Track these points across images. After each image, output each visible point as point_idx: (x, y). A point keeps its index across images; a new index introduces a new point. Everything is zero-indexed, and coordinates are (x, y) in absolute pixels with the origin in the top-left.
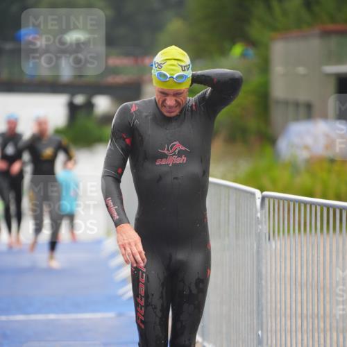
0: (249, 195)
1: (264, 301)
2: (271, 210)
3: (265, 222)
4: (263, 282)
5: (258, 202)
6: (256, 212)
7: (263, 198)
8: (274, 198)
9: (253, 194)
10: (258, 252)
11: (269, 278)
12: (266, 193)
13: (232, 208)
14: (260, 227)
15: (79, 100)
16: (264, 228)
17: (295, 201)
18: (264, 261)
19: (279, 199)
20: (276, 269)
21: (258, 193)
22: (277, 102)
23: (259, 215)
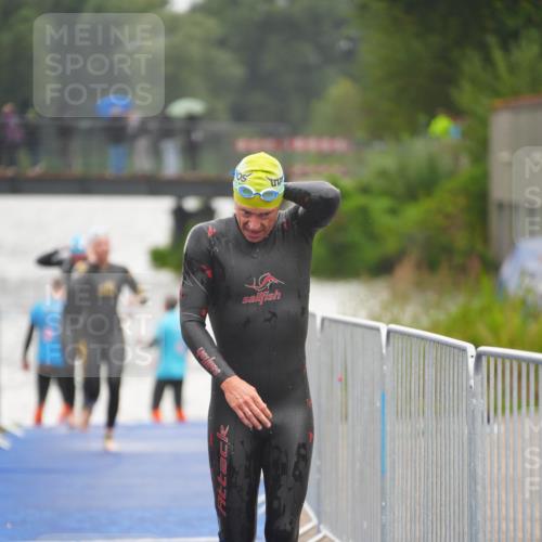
0: (456, 351)
1: (479, 518)
2: (492, 376)
3: (482, 394)
4: (479, 488)
5: (471, 362)
6: (468, 379)
7: (479, 357)
8: (496, 356)
9: (464, 350)
10: (471, 441)
11: (487, 481)
12: (482, 349)
13: (430, 372)
14: (474, 401)
15: (191, 204)
16: (480, 404)
17: (529, 361)
18: (480, 455)
19: (504, 357)
20: (499, 469)
21: (471, 349)
22: (501, 206)
23: (472, 382)
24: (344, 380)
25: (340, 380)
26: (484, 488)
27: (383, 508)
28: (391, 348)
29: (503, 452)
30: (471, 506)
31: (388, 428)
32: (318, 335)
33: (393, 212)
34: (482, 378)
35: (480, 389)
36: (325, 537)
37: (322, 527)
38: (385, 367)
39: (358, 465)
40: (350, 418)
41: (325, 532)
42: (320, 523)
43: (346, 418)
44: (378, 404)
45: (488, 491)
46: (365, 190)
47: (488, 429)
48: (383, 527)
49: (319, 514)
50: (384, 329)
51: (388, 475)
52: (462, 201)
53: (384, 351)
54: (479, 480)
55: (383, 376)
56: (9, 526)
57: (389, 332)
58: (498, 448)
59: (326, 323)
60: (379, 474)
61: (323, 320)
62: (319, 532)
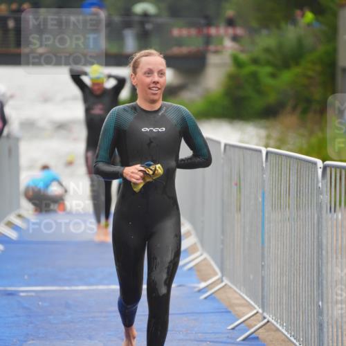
0: (310, 164)
1: (324, 271)
2: (333, 181)
3: (327, 192)
4: (324, 253)
5: (320, 171)
6: (318, 183)
7: (325, 168)
8: (336, 167)
9: (315, 164)
10: (319, 222)
11: (329, 249)
12: (327, 162)
13: (293, 178)
14: (321, 197)
16: (325, 198)
18: (325, 231)
19: (341, 168)
21: (320, 163)
23: (320, 185)
24: (238, 185)
25: (236, 184)
26: (327, 253)
27: (263, 266)
28: (268, 163)
29: (340, 230)
30: (319, 265)
31: (266, 215)
32: (222, 156)
33: (273, 76)
34: (327, 182)
35: (325, 189)
36: (226, 285)
37: (224, 278)
38: (265, 176)
39: (247, 239)
40: (242, 209)
41: (226, 281)
42: (223, 276)
43: (240, 210)
44: (260, 200)
45: (330, 254)
46: (255, 61)
47: (330, 216)
48: (263, 278)
49: (222, 270)
50: (264, 151)
51: (266, 245)
52: (318, 68)
53: (264, 165)
54: (324, 247)
55: (263, 181)
56: (26, 277)
57: (267, 153)
58: (337, 227)
59: (227, 147)
60: (260, 245)
61: (226, 145)
62: (222, 281)
